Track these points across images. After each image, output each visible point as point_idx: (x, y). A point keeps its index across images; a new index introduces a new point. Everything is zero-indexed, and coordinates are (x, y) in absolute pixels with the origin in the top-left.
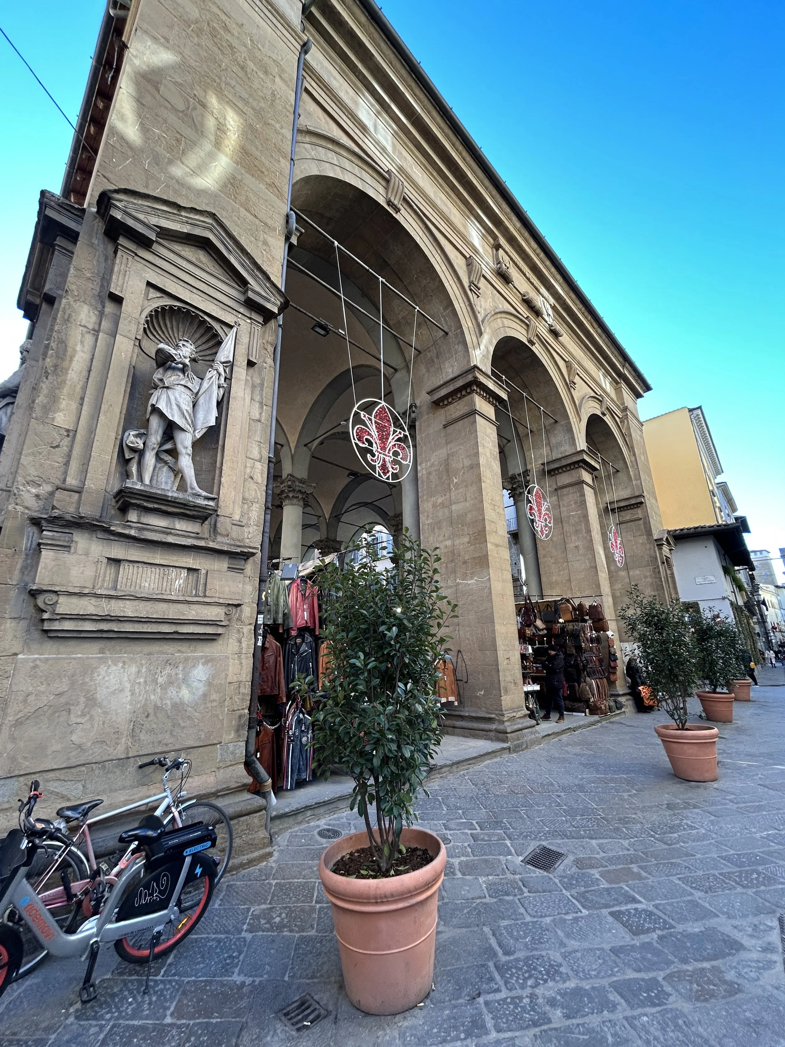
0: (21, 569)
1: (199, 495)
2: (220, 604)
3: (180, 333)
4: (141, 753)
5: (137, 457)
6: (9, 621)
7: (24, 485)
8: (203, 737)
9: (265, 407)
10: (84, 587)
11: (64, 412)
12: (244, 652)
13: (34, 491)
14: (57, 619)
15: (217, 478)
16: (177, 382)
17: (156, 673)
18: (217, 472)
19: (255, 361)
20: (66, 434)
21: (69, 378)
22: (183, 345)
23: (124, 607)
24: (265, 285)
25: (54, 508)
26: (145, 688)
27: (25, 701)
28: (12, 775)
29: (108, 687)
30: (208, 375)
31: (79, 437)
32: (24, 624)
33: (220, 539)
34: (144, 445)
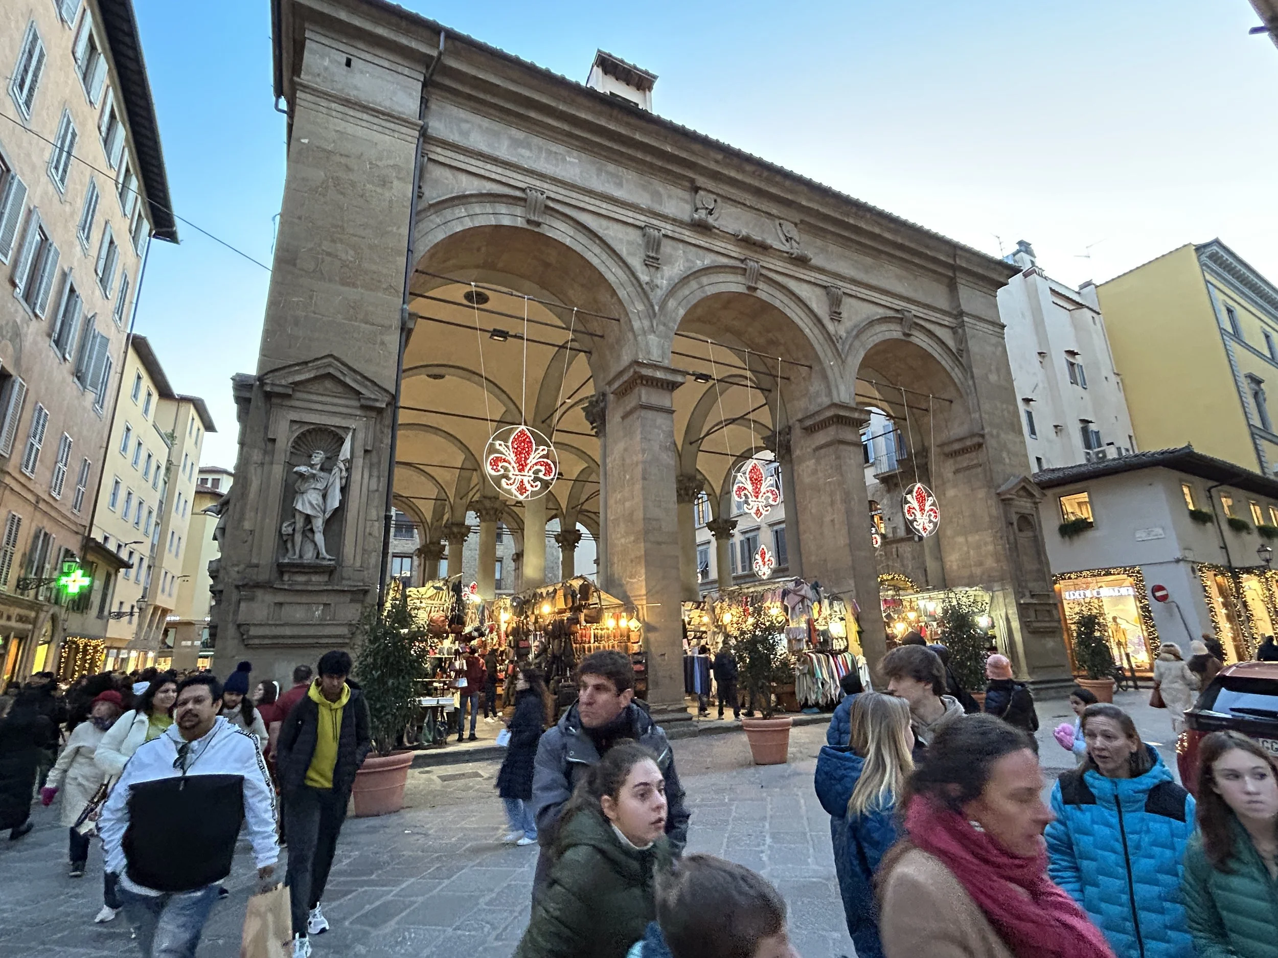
1: (327, 559)
2: (345, 625)
7: (231, 567)
9: (382, 477)
10: (263, 621)
11: (249, 518)
13: (236, 569)
14: (250, 639)
15: (341, 542)
16: (309, 488)
19: (370, 448)
22: (316, 457)
23: (285, 630)
25: (246, 578)
30: (333, 473)
31: (256, 534)
32: (236, 641)
33: (344, 582)
34: (294, 530)
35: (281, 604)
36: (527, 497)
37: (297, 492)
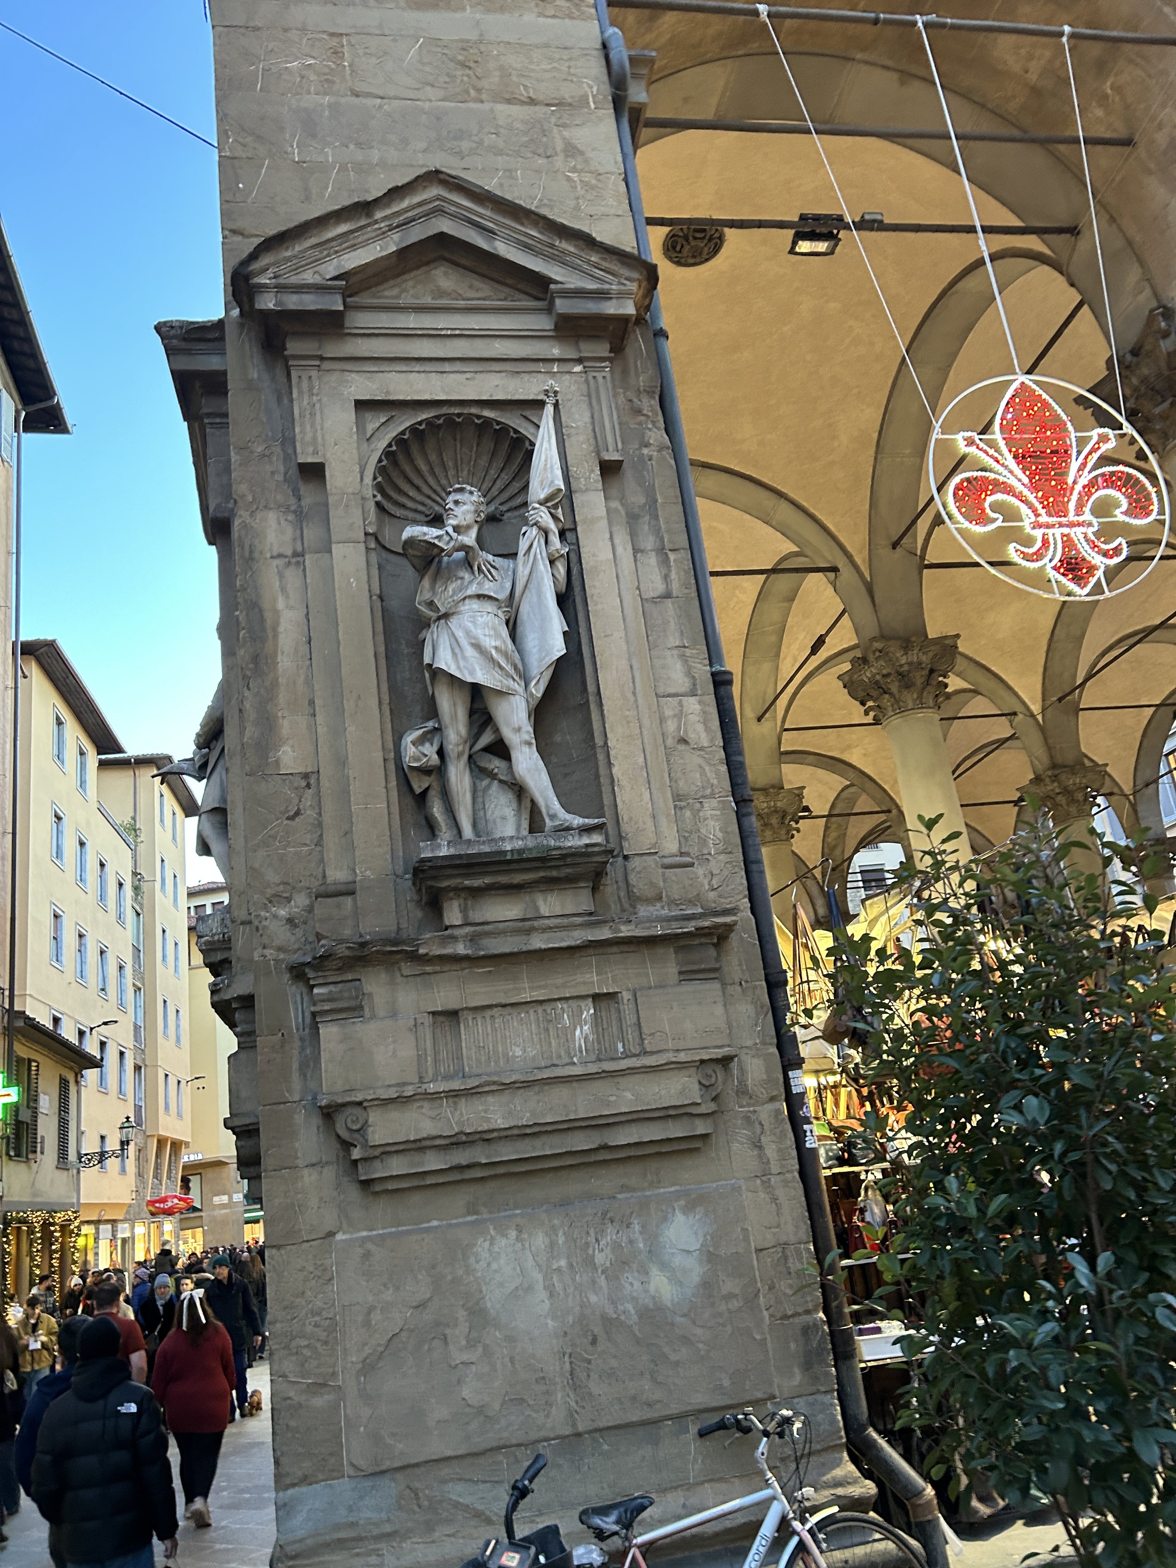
0: (300, 1069)
1: (568, 829)
2: (682, 1066)
3: (451, 473)
4: (601, 1424)
5: (435, 785)
6: (306, 1172)
7: (265, 908)
8: (726, 1383)
9: (672, 556)
10: (404, 1084)
11: (290, 742)
12: (775, 1169)
13: (282, 913)
14: (375, 1157)
15: (603, 771)
16: (461, 596)
17: (587, 1243)
18: (601, 757)
19: (616, 457)
20: (303, 783)
21: (281, 670)
22: (456, 502)
23: (486, 1111)
24: (588, 262)
25: (319, 937)
26: (574, 1280)
27: (367, 1323)
28: (383, 1468)
29: (501, 1285)
30: (523, 545)
31: (325, 783)
32: (329, 1173)
33: (644, 911)
34: (441, 753)
35: (453, 1015)
36: (1098, 589)
37: (425, 624)
